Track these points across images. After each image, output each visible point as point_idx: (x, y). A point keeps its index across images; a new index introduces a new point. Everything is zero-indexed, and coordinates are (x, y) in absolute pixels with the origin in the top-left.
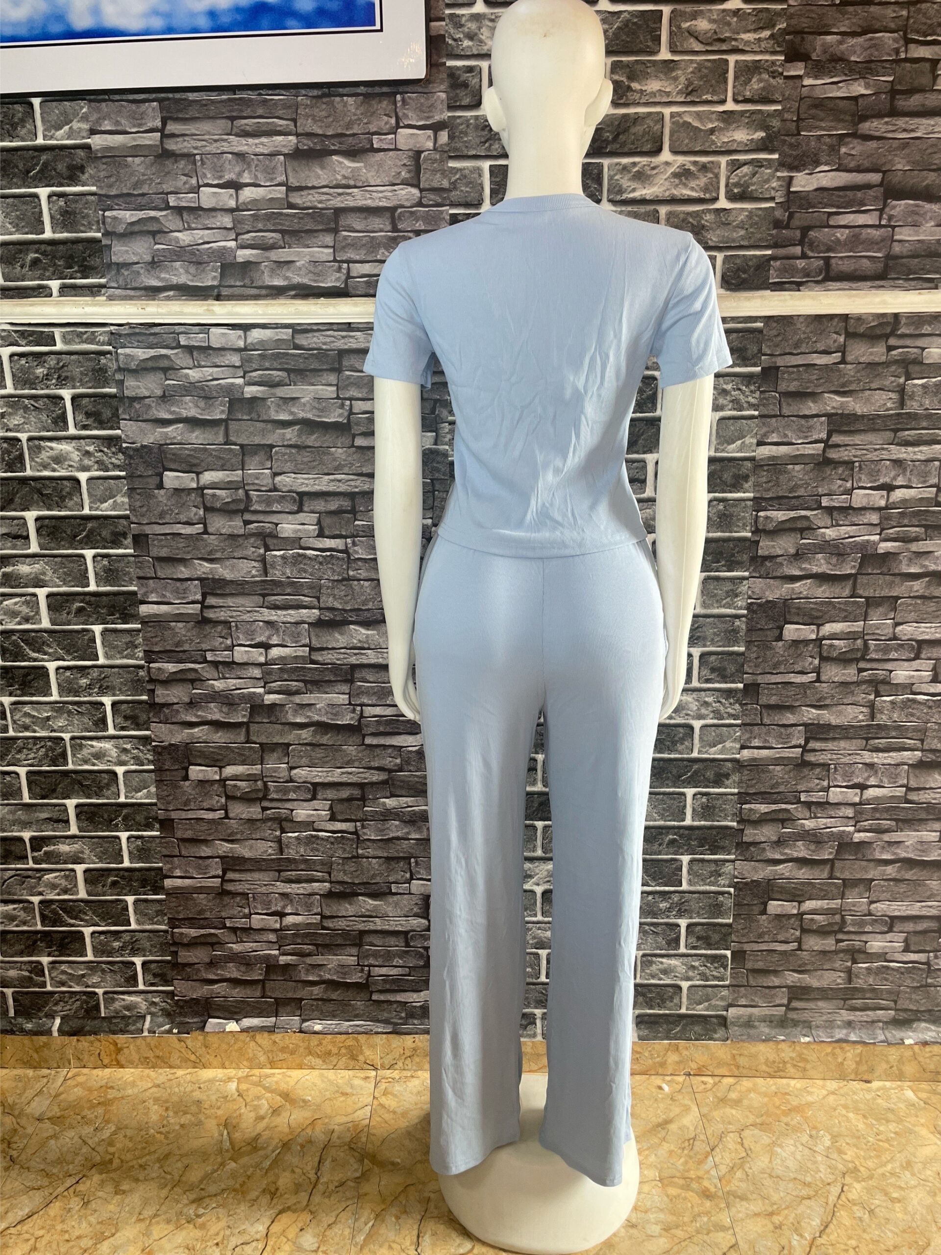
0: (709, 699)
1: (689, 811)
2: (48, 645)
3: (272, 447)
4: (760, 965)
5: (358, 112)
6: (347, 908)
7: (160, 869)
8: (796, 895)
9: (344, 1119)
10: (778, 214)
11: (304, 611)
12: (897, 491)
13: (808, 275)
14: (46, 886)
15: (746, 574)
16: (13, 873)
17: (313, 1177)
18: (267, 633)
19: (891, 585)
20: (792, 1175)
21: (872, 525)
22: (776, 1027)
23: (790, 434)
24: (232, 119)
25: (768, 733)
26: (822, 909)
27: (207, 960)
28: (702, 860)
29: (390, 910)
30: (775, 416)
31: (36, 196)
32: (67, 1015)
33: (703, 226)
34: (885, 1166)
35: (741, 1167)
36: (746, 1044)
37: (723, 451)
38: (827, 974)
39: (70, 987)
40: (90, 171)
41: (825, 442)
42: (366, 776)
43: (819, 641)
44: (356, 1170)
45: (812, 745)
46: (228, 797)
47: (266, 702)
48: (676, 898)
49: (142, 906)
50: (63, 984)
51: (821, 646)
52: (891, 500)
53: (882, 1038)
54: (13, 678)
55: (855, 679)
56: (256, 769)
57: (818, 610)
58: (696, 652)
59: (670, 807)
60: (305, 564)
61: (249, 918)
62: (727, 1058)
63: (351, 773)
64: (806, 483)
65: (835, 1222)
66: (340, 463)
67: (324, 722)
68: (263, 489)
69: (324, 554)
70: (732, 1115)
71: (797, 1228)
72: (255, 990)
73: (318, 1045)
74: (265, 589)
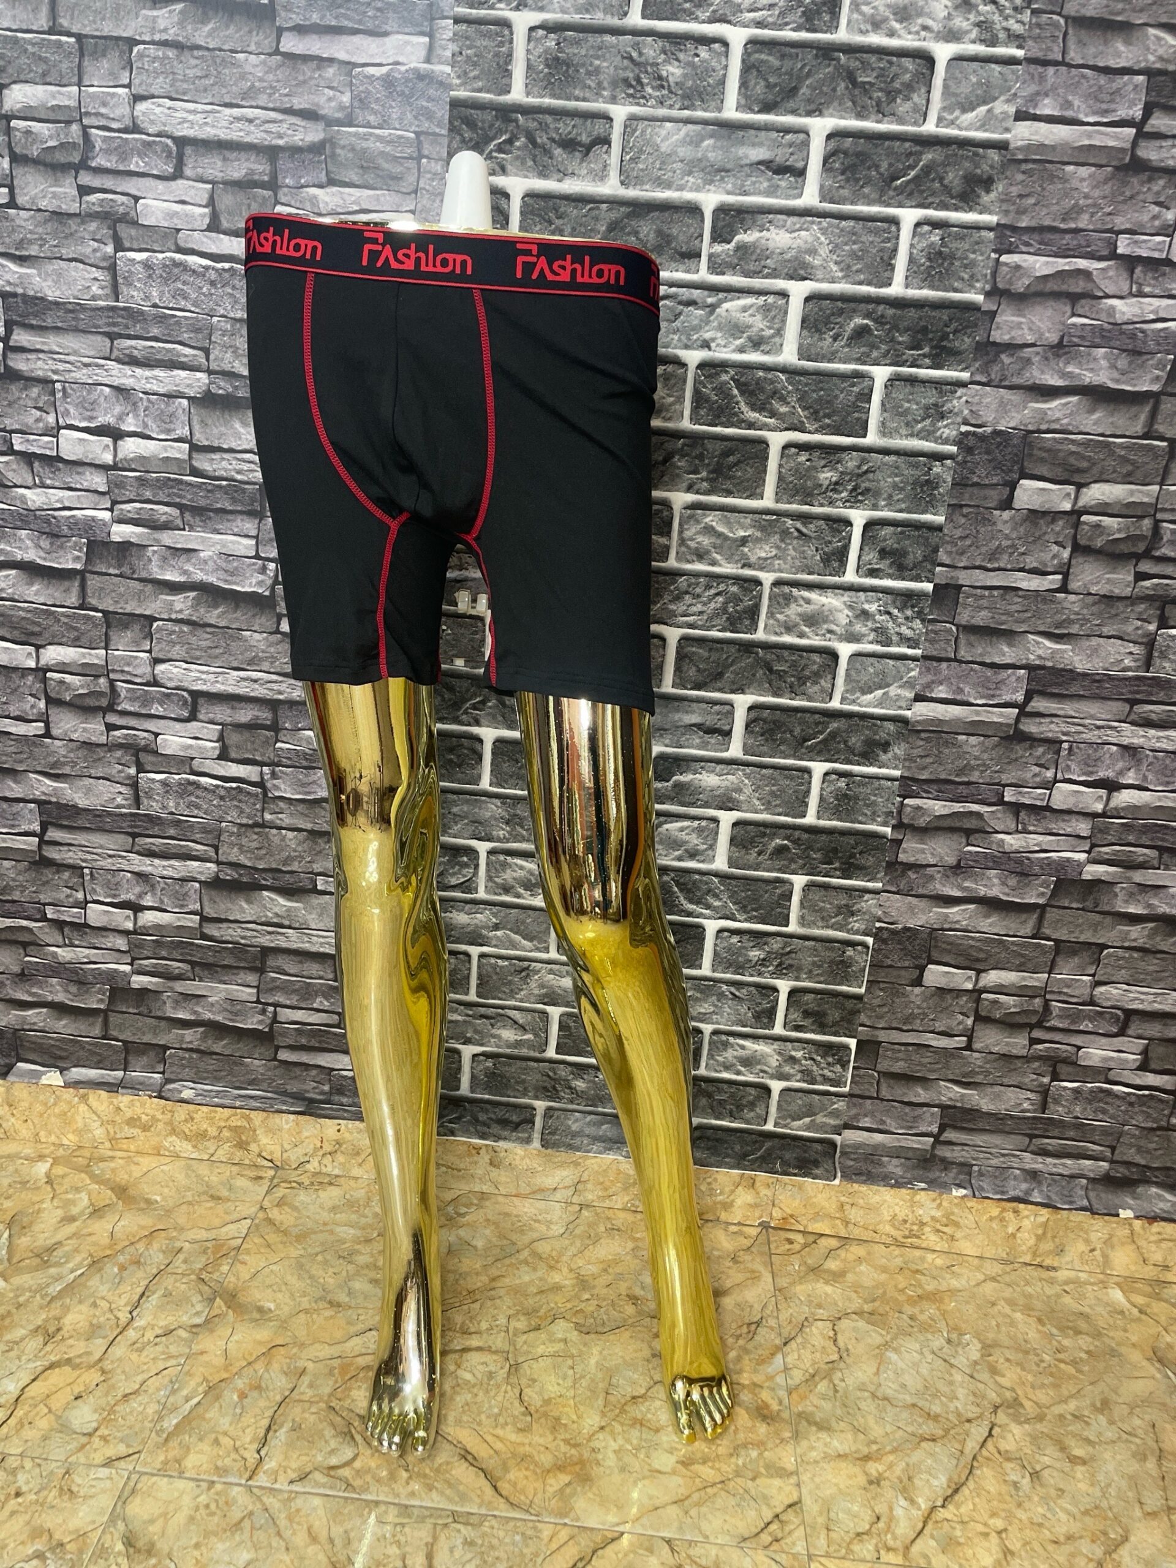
0: (872, 608)
1: (813, 801)
3: (132, 42)
4: (899, 1067)
6: (243, 908)
8: (974, 962)
9: (203, 1235)
11: (183, 374)
17: (124, 1316)
18: (118, 409)
20: (909, 1399)
22: (914, 1167)
23: (1076, 103)
25: (964, 677)
26: (1015, 986)
27: (16, 969)
28: (826, 887)
29: (313, 919)
30: (1056, 63)
34: (1065, 1402)
35: (828, 1375)
36: (864, 1188)
37: (952, 123)
38: (1007, 1093)
41: (1139, 125)
42: (283, 687)
43: (1076, 513)
44: (197, 1314)
45: (1039, 704)
46: (50, 701)
47: (116, 538)
48: (776, 944)
51: (1077, 524)
53: (1085, 1203)
55: (1128, 591)
56: (97, 656)
57: (1083, 458)
58: (859, 517)
59: (783, 791)
60: (184, 283)
61: (85, 908)
62: (831, 1207)
63: (255, 681)
64: (1095, 205)
65: (971, 1484)
66: (253, 86)
67: (212, 584)
68: (115, 125)
69: (219, 266)
70: (826, 1294)
71: (906, 1488)
72: (92, 1024)
73: (186, 1121)
74: (114, 324)
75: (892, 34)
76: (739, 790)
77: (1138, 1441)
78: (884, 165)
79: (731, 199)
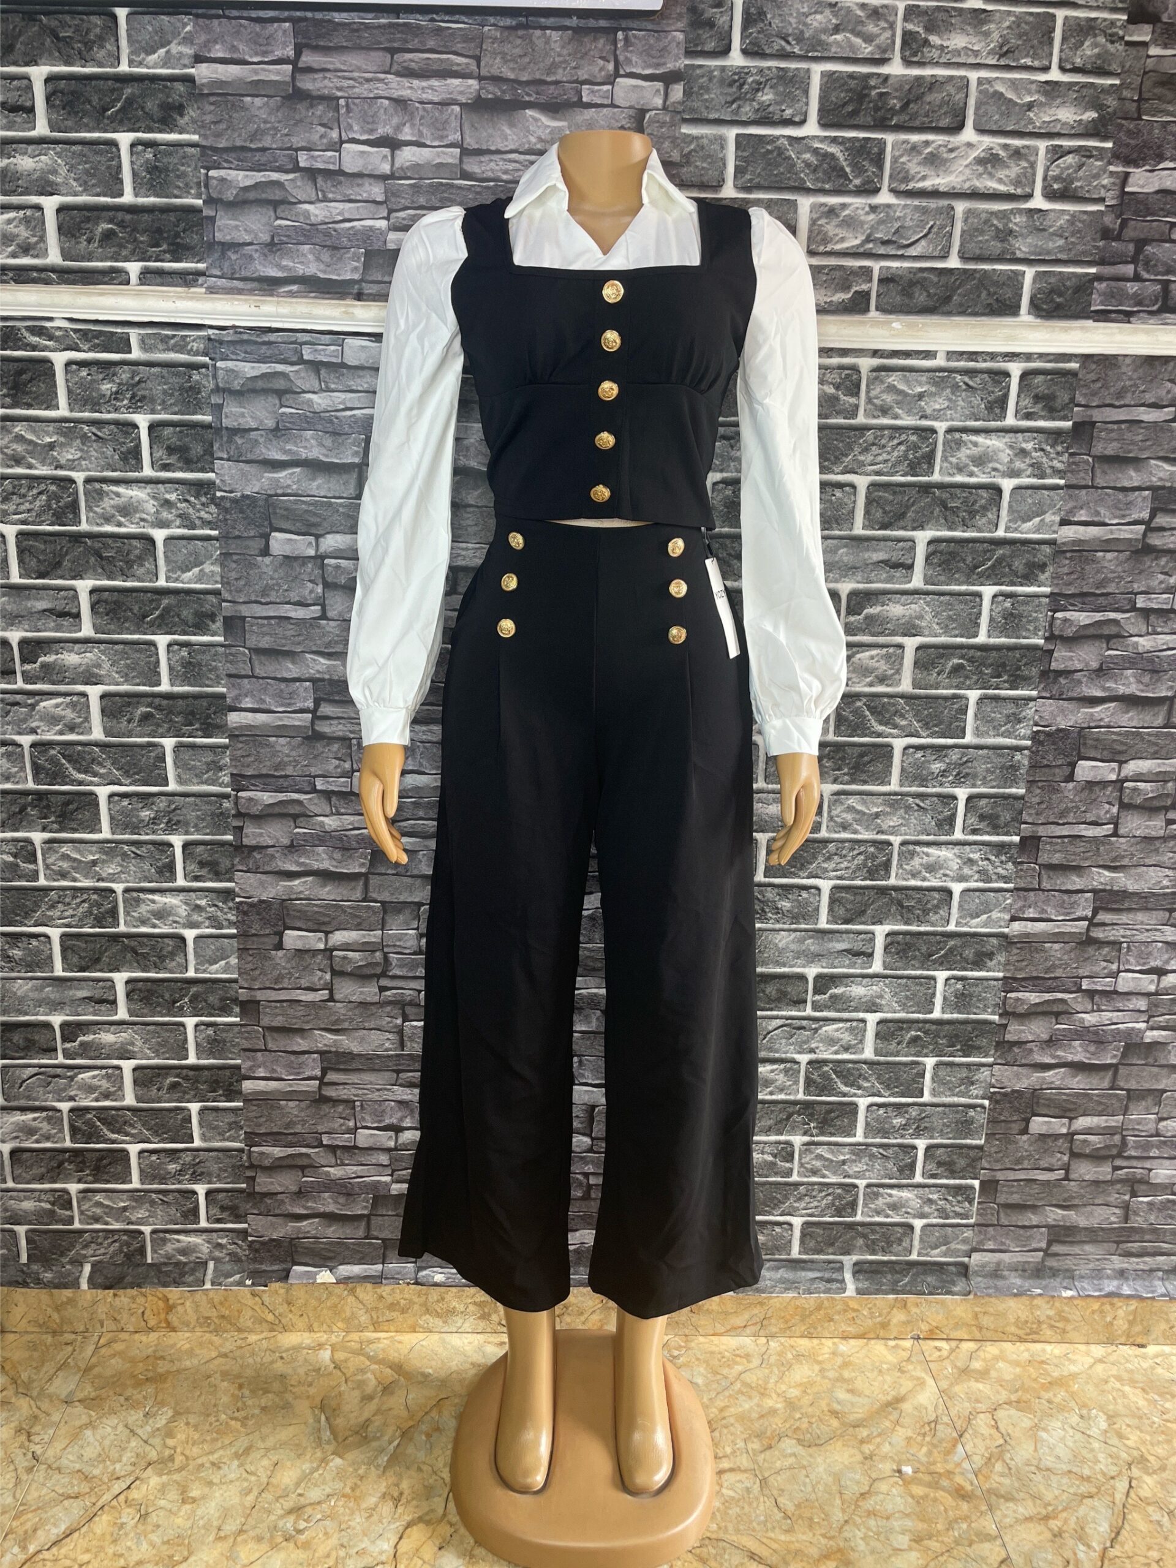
0: (975, 856)
1: (938, 1001)
2: (100, 764)
4: (1015, 1198)
5: (565, 52)
7: (238, 1067)
8: (1067, 1110)
10: (1108, 220)
13: (1139, 303)
14: (79, 1089)
15: (1034, 693)
16: (36, 1070)
20: (1065, 1467)
22: (1029, 1278)
23: (1102, 512)
24: (392, 51)
25: (1047, 901)
26: (1099, 1127)
27: (294, 1188)
28: (951, 1064)
30: (1086, 487)
31: (114, 144)
32: (99, 1262)
33: (1011, 231)
35: (1000, 1457)
36: (992, 1300)
37: (1016, 530)
38: (1098, 1210)
39: (107, 1223)
40: (192, 113)
41: (1147, 523)
43: (1120, 782)
45: (1102, 917)
46: (335, 973)
48: (914, 1112)
49: (211, 1116)
50: (96, 1219)
51: (1121, 789)
53: (1163, 1290)
54: (48, 807)
55: (1161, 833)
56: (375, 936)
57: (1122, 743)
58: (962, 793)
59: (914, 995)
61: (355, 1134)
62: (968, 1317)
64: (1119, 577)
65: (1127, 1527)
70: (980, 1390)
71: (1081, 1536)
72: (357, 1228)
73: (438, 1301)
75: (971, 475)
76: (881, 997)
78: (969, 559)
79: (861, 586)
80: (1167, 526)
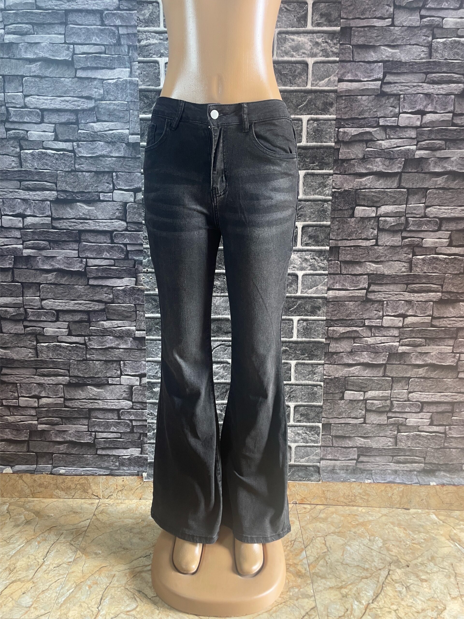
0: (308, 257)
1: (295, 331)
3: (23, 77)
4: (340, 433)
6: (81, 394)
8: (362, 389)
9: (71, 527)
11: (47, 192)
12: (428, 115)
15: (332, 171)
17: (41, 561)
18: (23, 207)
19: (423, 180)
20: (356, 564)
21: (411, 138)
22: (351, 473)
23: (359, 74)
25: (345, 280)
26: (379, 396)
28: (304, 364)
29: (108, 395)
30: (350, 61)
34: (417, 559)
35: (324, 558)
36: (331, 484)
37: (317, 85)
38: (382, 439)
41: (382, 80)
42: (91, 305)
43: (377, 218)
45: (373, 288)
46: (2, 319)
47: (25, 255)
51: (378, 221)
52: (423, 122)
53: (417, 481)
55: (400, 244)
56: (19, 300)
57: (377, 197)
58: (300, 225)
60: (46, 160)
61: (18, 400)
62: (320, 493)
63: (81, 304)
64: (370, 109)
65: (383, 594)
66: (68, 89)
67: (62, 269)
68: (18, 106)
69: (59, 153)
70: (321, 527)
71: (357, 597)
72: (23, 447)
73: (62, 483)
74: (21, 176)
75: (292, 56)
77: (447, 571)
78: (294, 101)
80: (392, 81)
